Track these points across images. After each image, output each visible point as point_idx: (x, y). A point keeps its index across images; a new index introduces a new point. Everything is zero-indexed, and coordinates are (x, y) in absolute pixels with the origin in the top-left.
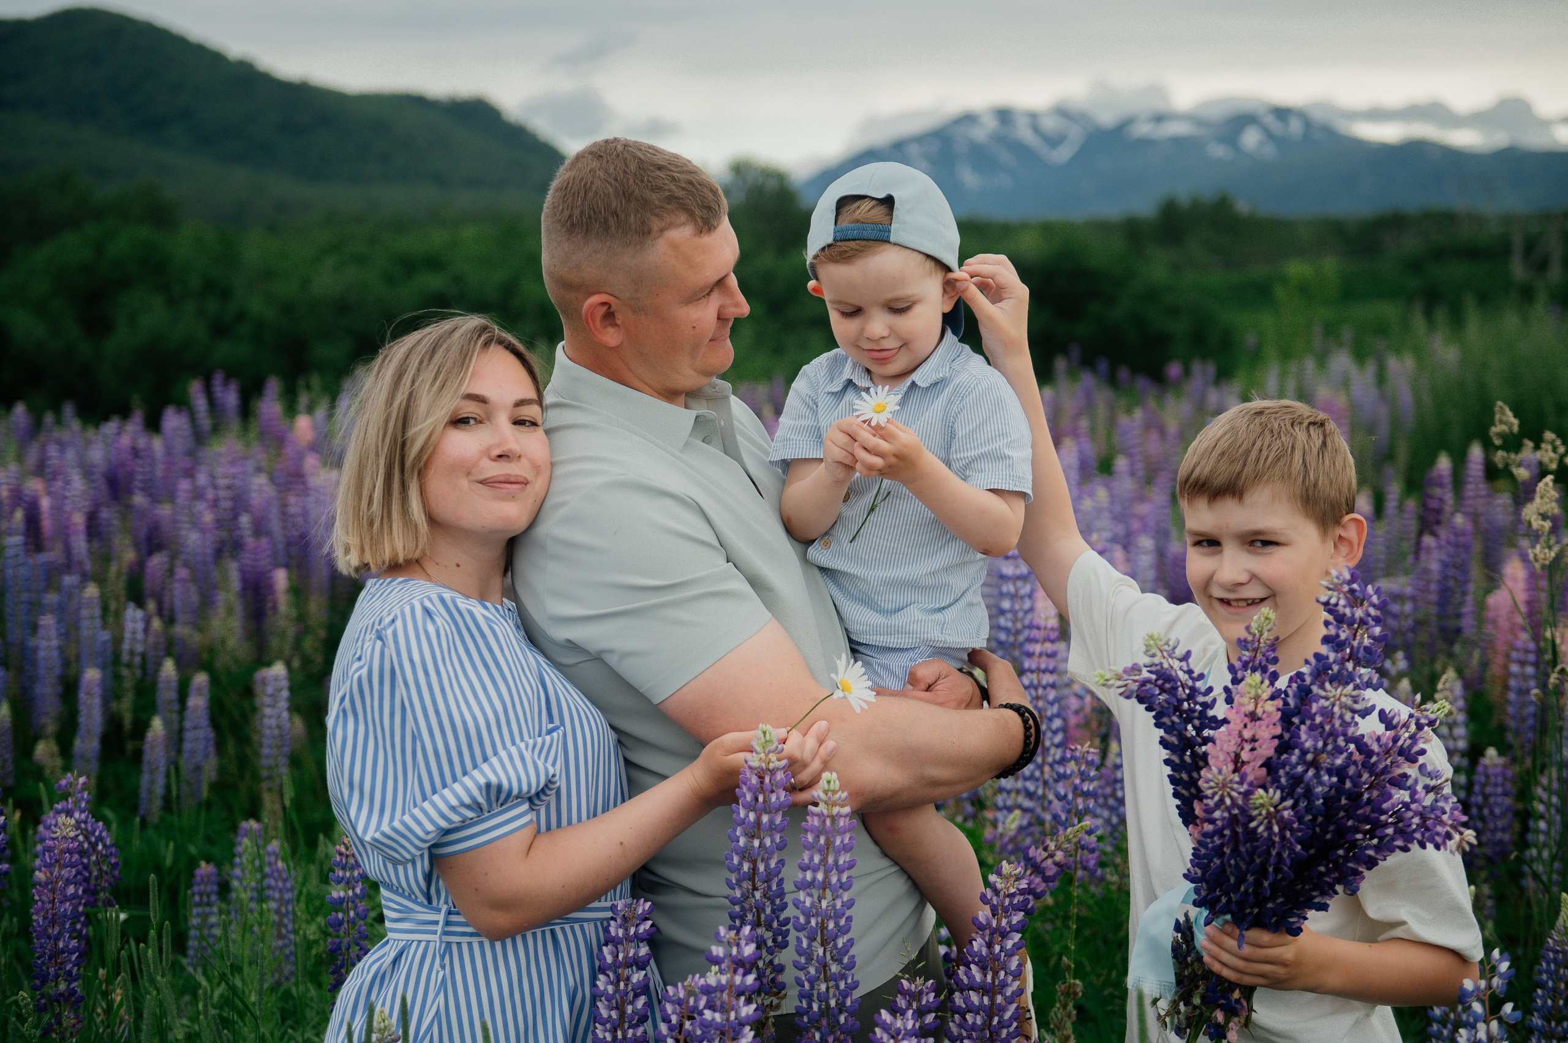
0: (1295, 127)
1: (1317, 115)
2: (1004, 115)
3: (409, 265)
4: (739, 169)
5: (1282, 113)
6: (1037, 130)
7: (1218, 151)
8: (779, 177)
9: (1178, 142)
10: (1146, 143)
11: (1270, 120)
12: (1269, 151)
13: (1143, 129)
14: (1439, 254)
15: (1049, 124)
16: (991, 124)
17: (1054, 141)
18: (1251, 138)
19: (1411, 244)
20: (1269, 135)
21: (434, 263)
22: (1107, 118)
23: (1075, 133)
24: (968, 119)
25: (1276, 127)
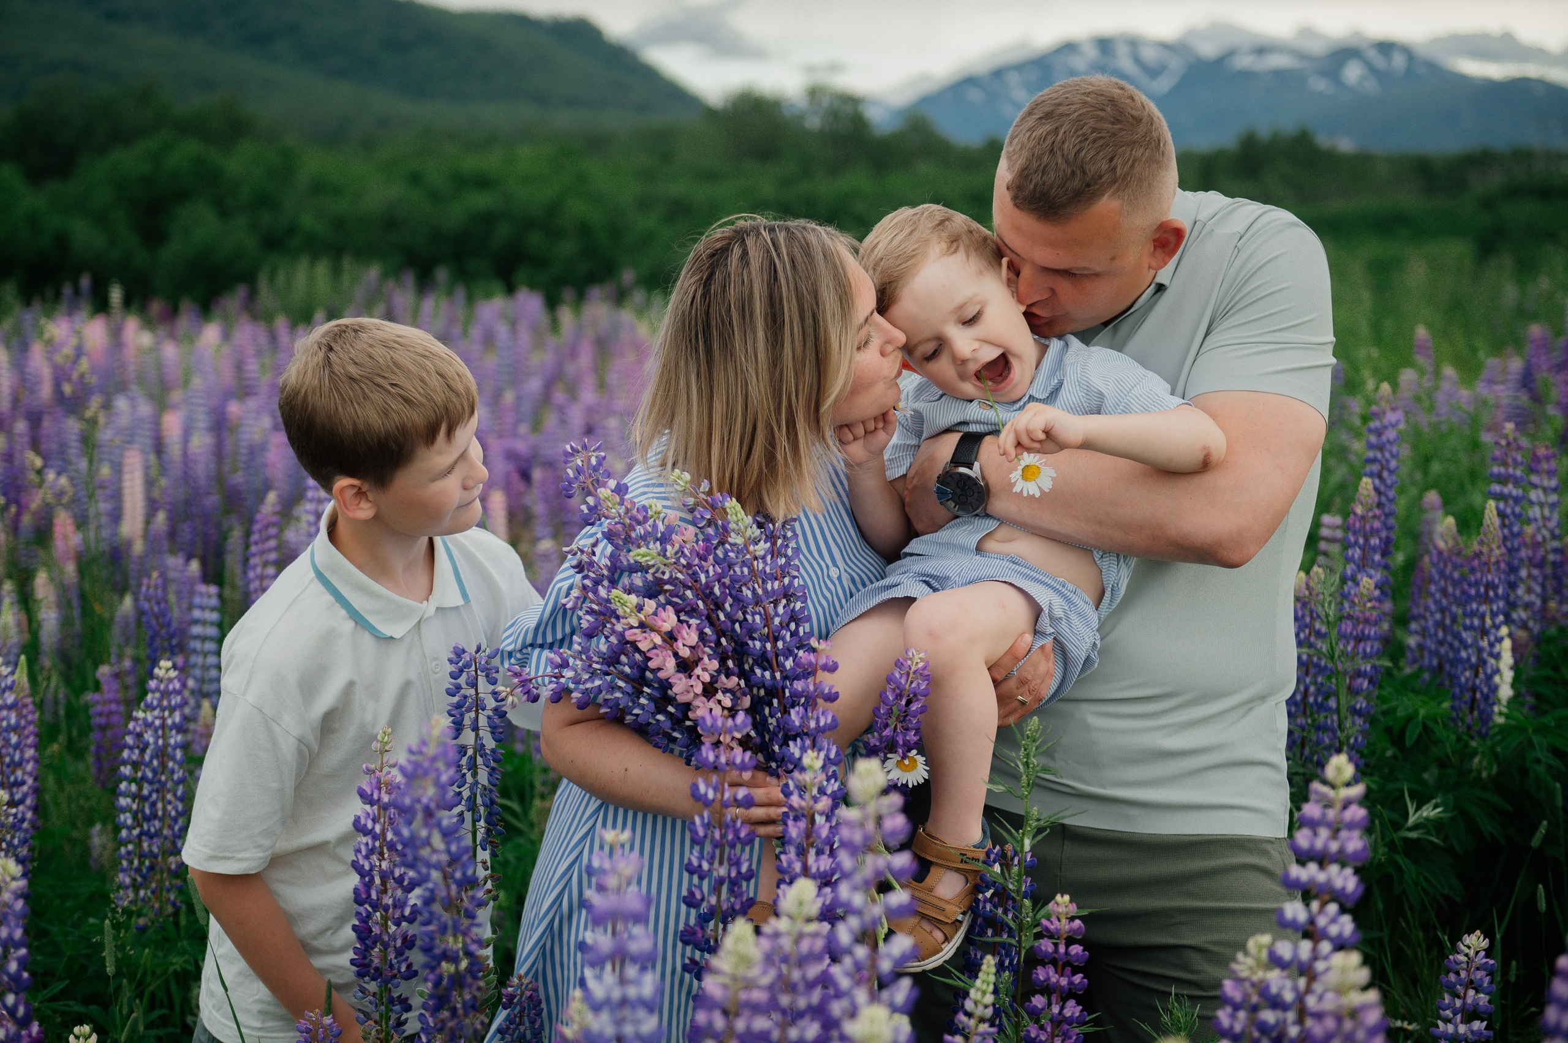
0: (1399, 61)
1: (1421, 50)
2: (1105, 44)
3: (465, 182)
5: (1386, 47)
6: (1137, 60)
7: (1320, 85)
9: (1279, 74)
10: (1247, 76)
11: (1373, 55)
12: (1371, 86)
13: (1244, 62)
14: (1513, 192)
15: (1149, 54)
16: (1092, 53)
17: (1154, 72)
18: (1353, 72)
19: (1495, 180)
20: (1371, 69)
21: (483, 182)
22: (1208, 50)
23: (1176, 64)
24: (1069, 48)
25: (1379, 61)
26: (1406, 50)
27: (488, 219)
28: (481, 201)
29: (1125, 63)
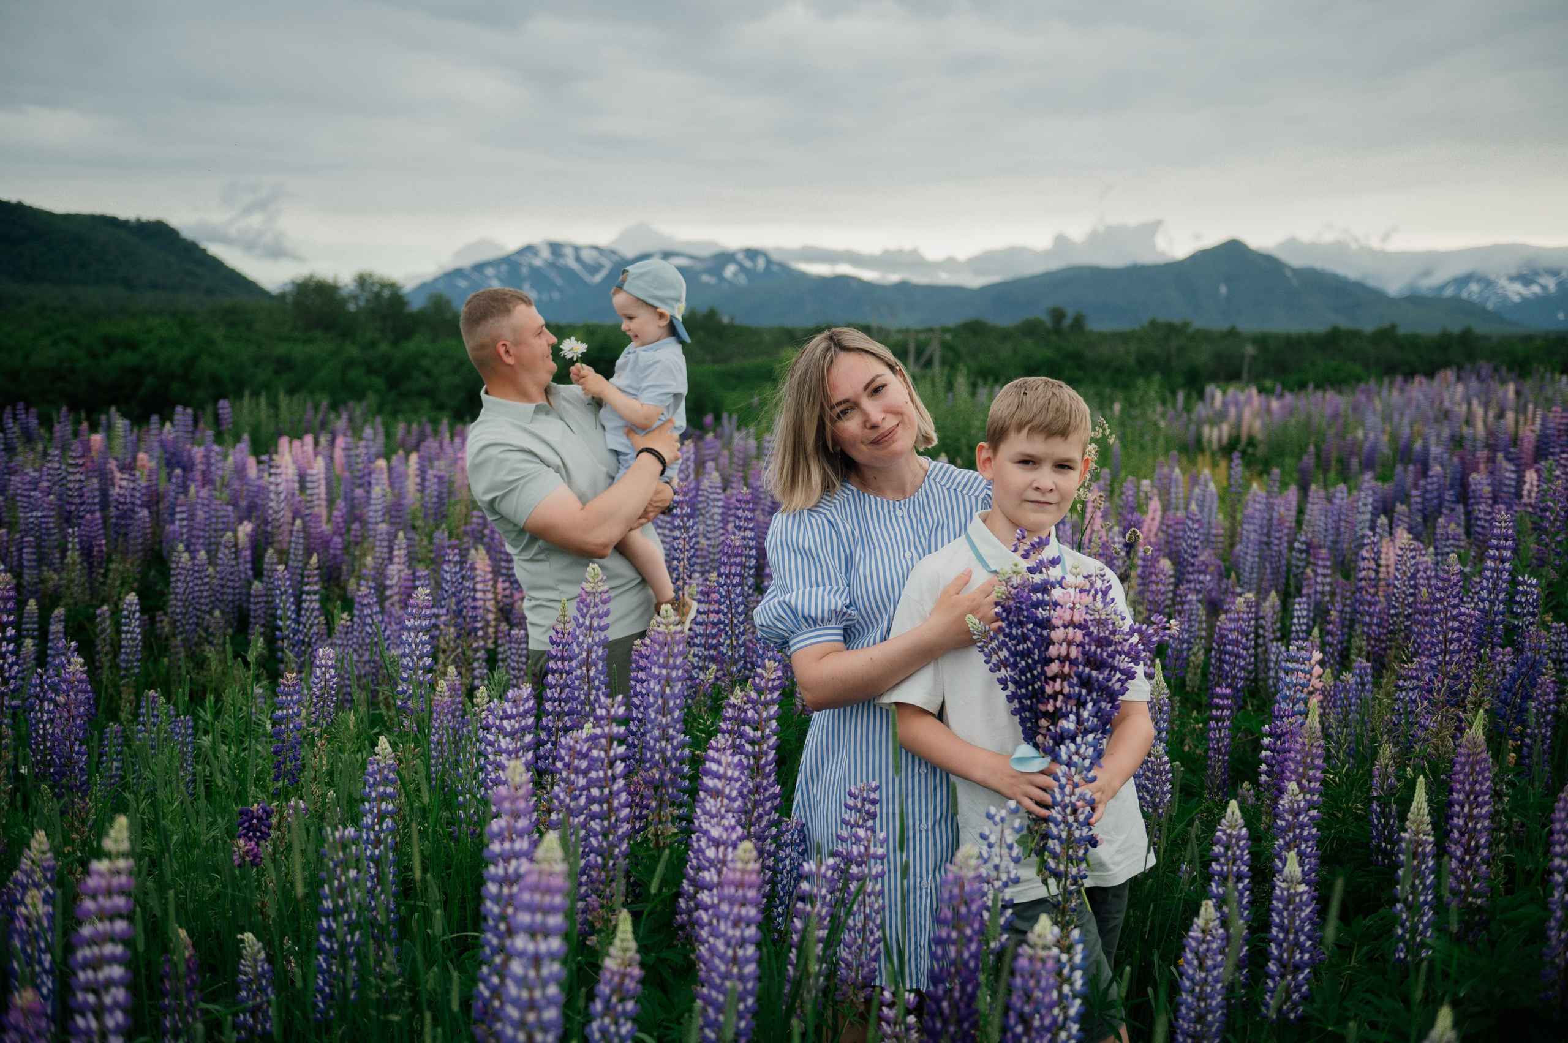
0: (761, 262)
1: (775, 257)
2: (556, 248)
3: (110, 344)
4: (362, 281)
5: (752, 254)
6: (578, 259)
7: (707, 279)
8: (392, 286)
11: (743, 258)
12: (742, 279)
15: (587, 256)
16: (546, 254)
17: (593, 269)
18: (730, 270)
20: (742, 268)
21: (130, 345)
23: (608, 265)
24: (529, 249)
25: (748, 264)
26: (764, 254)
27: (137, 372)
28: (130, 358)
29: (571, 263)
